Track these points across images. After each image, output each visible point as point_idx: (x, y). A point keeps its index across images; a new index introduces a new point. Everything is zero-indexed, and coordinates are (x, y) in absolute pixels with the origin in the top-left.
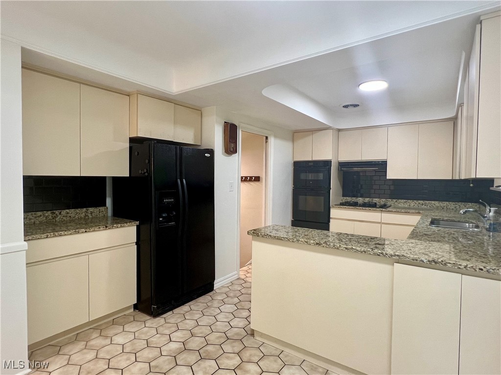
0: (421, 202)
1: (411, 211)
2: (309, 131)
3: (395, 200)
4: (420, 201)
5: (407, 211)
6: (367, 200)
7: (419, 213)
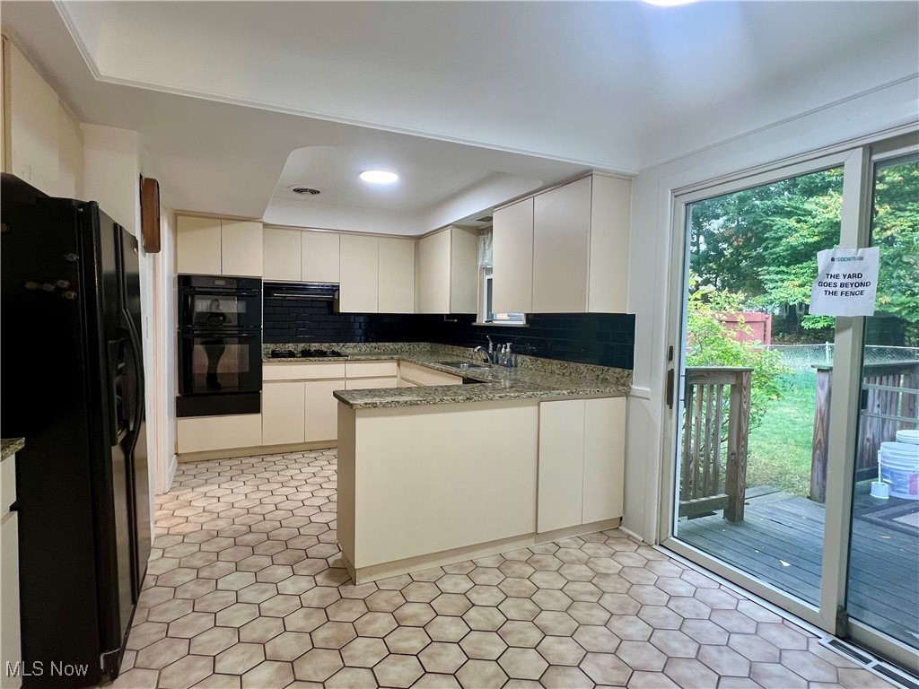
0: (374, 344)
1: (383, 357)
2: (218, 218)
3: (341, 344)
4: (372, 344)
5: (377, 357)
6: (301, 346)
7: (392, 358)
